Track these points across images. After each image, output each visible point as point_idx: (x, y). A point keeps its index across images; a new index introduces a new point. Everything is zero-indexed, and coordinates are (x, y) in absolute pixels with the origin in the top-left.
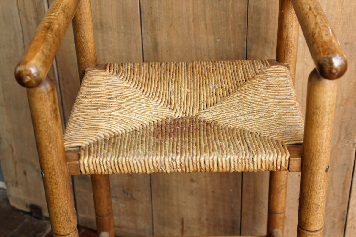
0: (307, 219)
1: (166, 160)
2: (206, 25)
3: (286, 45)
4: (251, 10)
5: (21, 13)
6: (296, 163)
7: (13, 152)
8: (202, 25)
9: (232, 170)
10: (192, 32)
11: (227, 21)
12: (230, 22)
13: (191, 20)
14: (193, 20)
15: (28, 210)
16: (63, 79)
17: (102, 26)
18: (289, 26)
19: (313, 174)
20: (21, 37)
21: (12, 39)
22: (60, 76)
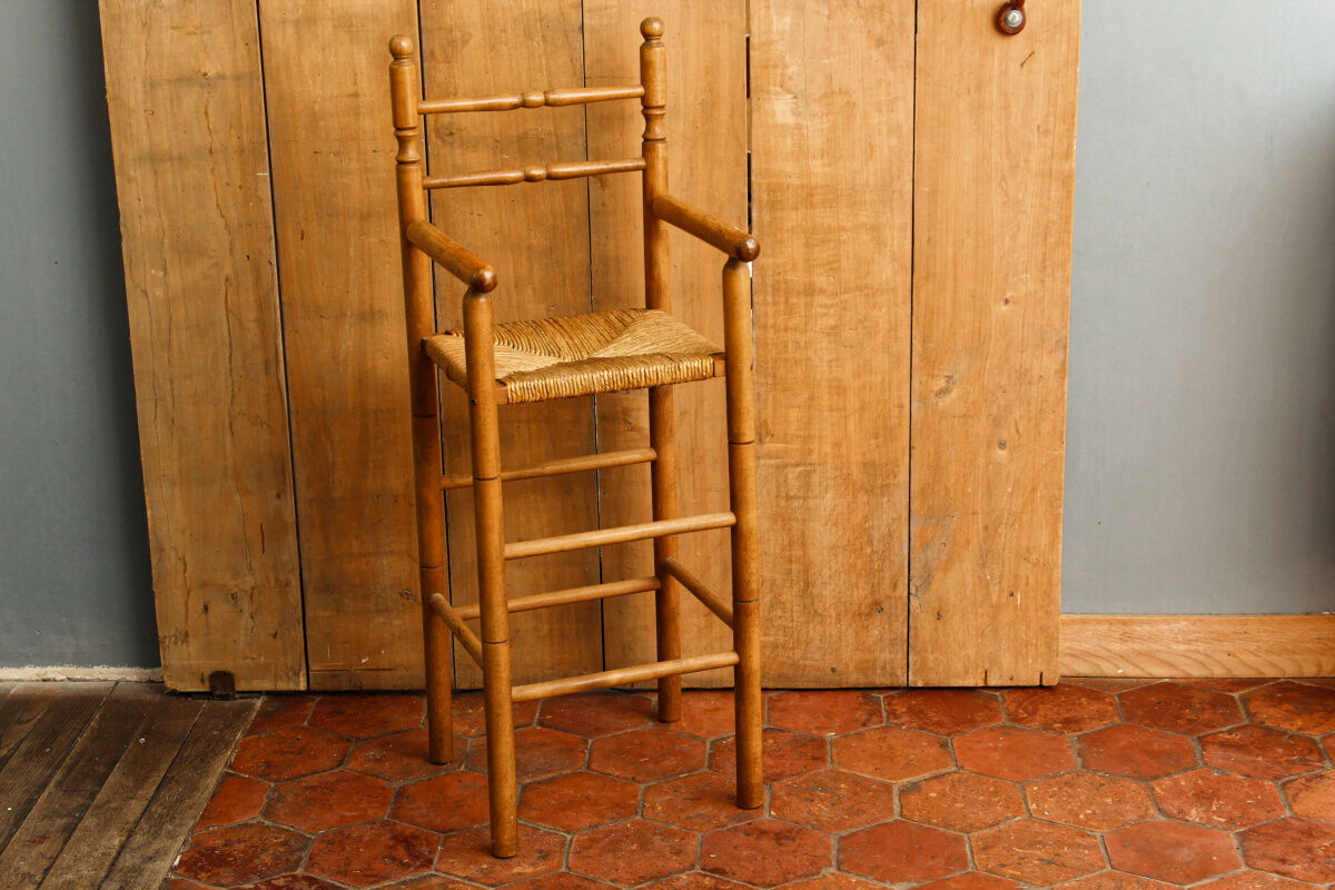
0: (739, 429)
1: (595, 377)
2: (534, 290)
3: (659, 286)
4: (595, 260)
5: (230, 315)
6: (720, 366)
7: (185, 571)
8: (529, 291)
9: (660, 382)
10: (514, 303)
11: (564, 279)
12: (567, 281)
13: (513, 285)
14: (516, 287)
15: (205, 688)
16: (298, 412)
17: (373, 314)
18: (660, 261)
19: (740, 372)
20: (228, 355)
21: (209, 360)
22: (292, 409)
